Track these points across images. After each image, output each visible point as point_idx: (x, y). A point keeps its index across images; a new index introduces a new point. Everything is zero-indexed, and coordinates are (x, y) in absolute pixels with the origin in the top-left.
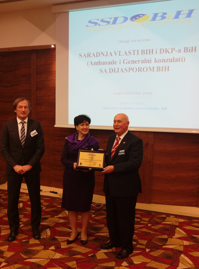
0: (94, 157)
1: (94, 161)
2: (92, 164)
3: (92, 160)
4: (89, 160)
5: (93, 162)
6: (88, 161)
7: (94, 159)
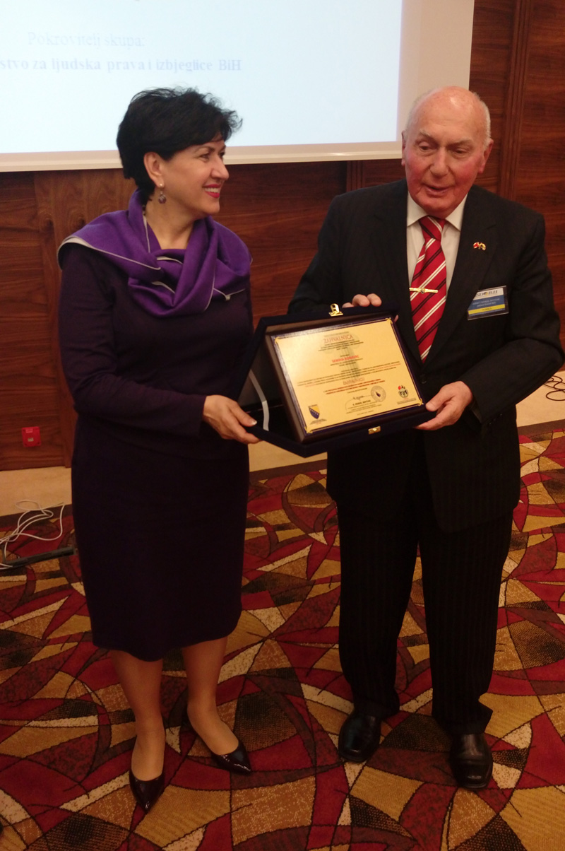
0: (355, 350)
1: (367, 378)
2: (367, 393)
3: (357, 372)
4: (342, 375)
5: (367, 383)
6: (340, 384)
7: (361, 365)
